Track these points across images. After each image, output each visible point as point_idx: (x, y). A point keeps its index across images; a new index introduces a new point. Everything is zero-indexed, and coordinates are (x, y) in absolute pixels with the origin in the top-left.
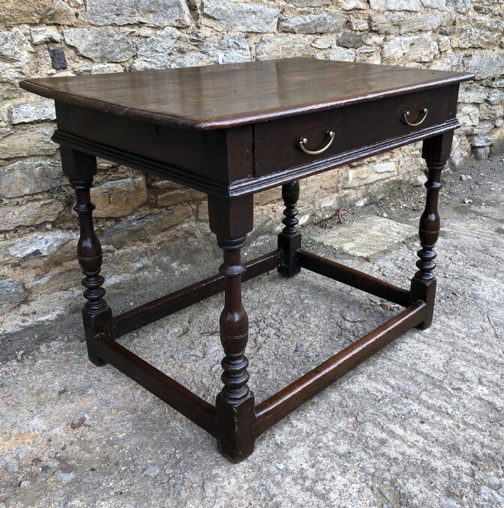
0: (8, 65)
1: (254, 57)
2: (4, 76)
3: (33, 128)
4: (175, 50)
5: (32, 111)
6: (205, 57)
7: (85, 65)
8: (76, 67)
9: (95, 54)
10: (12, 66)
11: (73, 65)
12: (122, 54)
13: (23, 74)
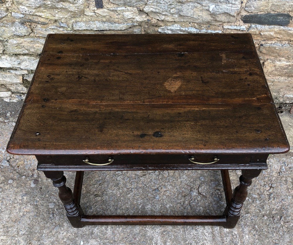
0: (71, 5)
1: (243, 8)
2: (70, 9)
3: (84, 32)
4: (175, 2)
5: (83, 26)
6: (199, 6)
7: (114, 6)
8: (110, 7)
9: (120, 2)
10: (73, 6)
11: (108, 6)
12: (137, 3)
13: (80, 9)
